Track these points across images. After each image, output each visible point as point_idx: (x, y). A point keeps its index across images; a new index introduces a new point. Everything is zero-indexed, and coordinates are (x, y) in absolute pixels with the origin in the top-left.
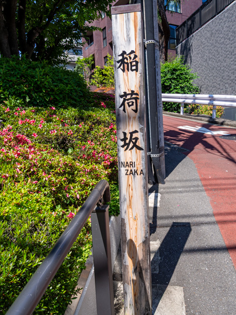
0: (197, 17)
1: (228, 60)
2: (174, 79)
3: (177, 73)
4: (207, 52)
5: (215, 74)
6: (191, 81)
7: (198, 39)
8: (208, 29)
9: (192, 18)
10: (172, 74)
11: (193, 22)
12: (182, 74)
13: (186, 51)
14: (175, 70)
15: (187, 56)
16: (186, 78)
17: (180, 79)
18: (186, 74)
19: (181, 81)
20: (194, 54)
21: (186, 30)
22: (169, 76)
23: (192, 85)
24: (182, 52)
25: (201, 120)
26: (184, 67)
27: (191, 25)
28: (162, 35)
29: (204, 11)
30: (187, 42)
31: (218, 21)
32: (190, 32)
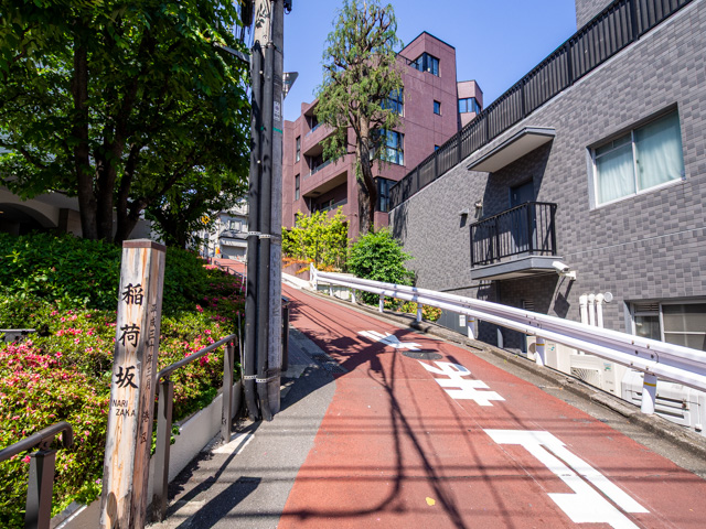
0: (415, 176)
1: (449, 240)
2: (377, 258)
3: (381, 250)
4: (426, 224)
5: (435, 256)
6: (402, 263)
7: (416, 205)
8: (427, 195)
9: (408, 177)
10: (374, 251)
11: (410, 182)
12: (388, 252)
13: (401, 218)
14: (378, 246)
15: (401, 227)
16: (394, 258)
17: (386, 259)
18: (395, 252)
19: (386, 262)
20: (410, 224)
21: (401, 191)
22: (369, 254)
23: (402, 269)
24: (396, 220)
25: (401, 322)
26: (394, 244)
27: (408, 186)
28: (367, 196)
29: (423, 171)
30: (401, 211)
32: (406, 195)
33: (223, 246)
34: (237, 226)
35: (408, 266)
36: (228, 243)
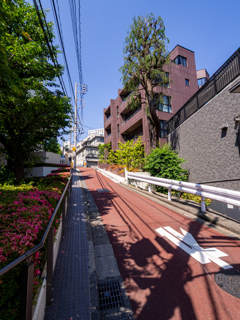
0: (182, 112)
1: (213, 147)
2: (163, 163)
3: (166, 158)
4: (193, 139)
5: (202, 159)
6: (179, 165)
7: (184, 129)
8: (192, 121)
9: (178, 113)
10: (162, 158)
11: (179, 116)
12: (170, 159)
13: (175, 139)
14: (163, 155)
15: (176, 143)
16: (174, 162)
17: (169, 163)
18: (174, 158)
19: (169, 165)
20: (181, 141)
21: (174, 123)
22: (158, 160)
23: (180, 168)
24: (172, 140)
26: (173, 153)
27: (178, 119)
28: (154, 127)
29: (187, 108)
30: (174, 134)
31: (200, 114)
32: (177, 124)
33: (88, 162)
34: (93, 152)
35: (183, 166)
36: (90, 160)
